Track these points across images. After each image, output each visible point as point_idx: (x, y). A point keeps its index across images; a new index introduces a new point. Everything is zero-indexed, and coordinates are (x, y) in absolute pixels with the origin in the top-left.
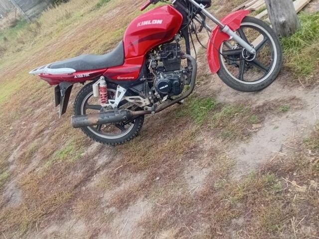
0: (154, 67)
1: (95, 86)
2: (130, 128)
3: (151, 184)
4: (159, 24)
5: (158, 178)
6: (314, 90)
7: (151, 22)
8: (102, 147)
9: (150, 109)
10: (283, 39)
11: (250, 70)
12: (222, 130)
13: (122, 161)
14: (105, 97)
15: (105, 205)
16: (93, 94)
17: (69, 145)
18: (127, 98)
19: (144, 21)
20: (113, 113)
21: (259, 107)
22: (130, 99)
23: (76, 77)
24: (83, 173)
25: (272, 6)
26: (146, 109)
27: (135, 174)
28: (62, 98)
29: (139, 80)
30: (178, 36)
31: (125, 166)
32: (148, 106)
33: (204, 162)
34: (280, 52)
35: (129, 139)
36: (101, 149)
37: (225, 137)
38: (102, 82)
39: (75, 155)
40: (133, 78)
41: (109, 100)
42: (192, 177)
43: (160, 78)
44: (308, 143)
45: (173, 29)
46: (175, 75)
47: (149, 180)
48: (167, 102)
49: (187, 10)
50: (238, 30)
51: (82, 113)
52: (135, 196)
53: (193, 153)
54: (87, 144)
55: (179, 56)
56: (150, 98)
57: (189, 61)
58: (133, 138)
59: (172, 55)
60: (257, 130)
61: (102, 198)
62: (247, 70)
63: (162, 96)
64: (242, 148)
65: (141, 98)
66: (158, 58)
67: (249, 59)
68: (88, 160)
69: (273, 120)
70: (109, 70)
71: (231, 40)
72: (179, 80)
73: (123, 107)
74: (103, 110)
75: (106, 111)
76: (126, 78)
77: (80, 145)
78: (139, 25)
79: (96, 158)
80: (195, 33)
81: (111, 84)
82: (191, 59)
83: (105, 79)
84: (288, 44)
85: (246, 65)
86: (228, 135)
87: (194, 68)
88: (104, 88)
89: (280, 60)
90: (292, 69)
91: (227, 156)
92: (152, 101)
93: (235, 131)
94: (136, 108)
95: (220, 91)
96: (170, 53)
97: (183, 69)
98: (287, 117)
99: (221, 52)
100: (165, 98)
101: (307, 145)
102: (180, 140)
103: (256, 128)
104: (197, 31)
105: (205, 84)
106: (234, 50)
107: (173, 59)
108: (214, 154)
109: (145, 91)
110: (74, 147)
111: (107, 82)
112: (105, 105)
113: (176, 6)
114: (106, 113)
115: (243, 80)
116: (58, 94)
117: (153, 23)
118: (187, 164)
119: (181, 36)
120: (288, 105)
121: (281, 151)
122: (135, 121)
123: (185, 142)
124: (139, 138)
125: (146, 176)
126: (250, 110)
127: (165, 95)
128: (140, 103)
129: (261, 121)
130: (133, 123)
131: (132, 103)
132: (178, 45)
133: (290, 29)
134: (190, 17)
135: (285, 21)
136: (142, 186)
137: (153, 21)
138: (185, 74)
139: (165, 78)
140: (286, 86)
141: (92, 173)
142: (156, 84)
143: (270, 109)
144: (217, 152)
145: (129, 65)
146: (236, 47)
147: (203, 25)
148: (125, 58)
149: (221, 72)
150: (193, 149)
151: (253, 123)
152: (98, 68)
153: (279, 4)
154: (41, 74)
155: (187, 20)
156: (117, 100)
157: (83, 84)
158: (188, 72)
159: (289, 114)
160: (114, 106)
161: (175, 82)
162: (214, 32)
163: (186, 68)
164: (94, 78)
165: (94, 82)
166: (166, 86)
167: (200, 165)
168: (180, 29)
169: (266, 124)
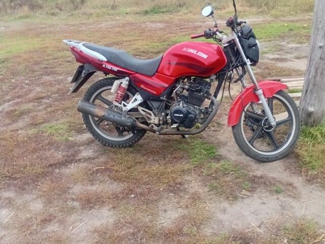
0: (178, 92)
1: (116, 83)
2: (128, 136)
3: (123, 198)
4: (203, 58)
5: (133, 196)
6: (312, 186)
7: (197, 52)
8: (93, 141)
9: (155, 128)
10: (304, 127)
11: (262, 139)
12: (212, 181)
13: (105, 163)
14: (121, 97)
15: (70, 196)
16: (111, 89)
17: (62, 124)
18: (140, 109)
19: (191, 48)
20: (120, 115)
21: (255, 177)
22: (142, 110)
23: (104, 66)
24: (64, 156)
25: (308, 93)
26: (152, 127)
27: (112, 180)
28: (80, 78)
29: (159, 98)
30: (214, 77)
31: (106, 169)
32: (155, 124)
33: (184, 202)
34: (296, 137)
35: (121, 146)
36: (91, 142)
37: (213, 188)
38: (125, 82)
39: (63, 136)
40: (155, 93)
41: (123, 102)
42: (165, 211)
43: (179, 105)
44: (287, 232)
45: (213, 69)
46: (194, 110)
47: (123, 193)
48: (174, 130)
49: (233, 59)
50: (269, 99)
51: (91, 101)
52: (103, 202)
53: (176, 188)
54: (80, 131)
55: (206, 95)
56: (161, 118)
57: (212, 103)
58: (125, 147)
59: (200, 91)
60: (245, 197)
61: (70, 188)
62: (259, 138)
63: (173, 122)
64: (224, 206)
65: (152, 114)
66: (186, 87)
67: (267, 129)
68: (73, 147)
69: (264, 195)
70: (137, 75)
71: (259, 104)
72: (196, 116)
73: (132, 115)
74: (112, 108)
75: (115, 110)
76: (149, 90)
77: (72, 128)
78: (185, 49)
79: (81, 148)
80: (230, 82)
81: (132, 89)
82: (215, 102)
83: (130, 81)
84: (306, 133)
85: (261, 133)
86: (216, 188)
87: (214, 112)
88: (124, 89)
89: (293, 144)
90: (300, 158)
91: (207, 208)
92: (161, 122)
93: (224, 188)
94: (143, 121)
95: (225, 144)
96: (199, 88)
97: (203, 108)
98: (278, 199)
99: (245, 110)
100: (175, 126)
101: (285, 233)
102: (169, 170)
103: (245, 195)
104: (233, 81)
105: (214, 131)
106: (256, 114)
107: (199, 94)
108: (196, 200)
109: (160, 110)
110: (65, 127)
111: (130, 85)
112: (117, 104)
113: (226, 50)
114: (114, 112)
115: (252, 145)
116: (79, 72)
117: (198, 54)
118: (166, 197)
119: (216, 78)
120: (283, 188)
121: (259, 227)
122: (136, 132)
123: (174, 175)
124: (131, 149)
125: (122, 188)
126: (246, 175)
127: (176, 123)
128: (149, 119)
129: (252, 190)
130: (133, 133)
131: (142, 115)
132: (210, 85)
133: (314, 121)
134: (233, 66)
135: (313, 112)
136: (114, 196)
137: (199, 52)
138: (203, 113)
139: (184, 107)
140: (288, 170)
141: (72, 160)
142: (173, 109)
143: (265, 183)
144: (199, 198)
145: (157, 79)
146: (259, 112)
147: (240, 78)
148: (157, 72)
149: (236, 127)
150: (178, 186)
151: (244, 189)
152: (128, 68)
153: (315, 94)
154: (74, 47)
155: (229, 67)
156: (131, 105)
157: (106, 75)
158: (207, 112)
159: (281, 196)
160: (124, 109)
161: (191, 115)
162: (248, 90)
163: (206, 108)
164: (120, 75)
165: (117, 79)
166: (180, 115)
167: (178, 203)
168: (219, 72)
169: (255, 195)
